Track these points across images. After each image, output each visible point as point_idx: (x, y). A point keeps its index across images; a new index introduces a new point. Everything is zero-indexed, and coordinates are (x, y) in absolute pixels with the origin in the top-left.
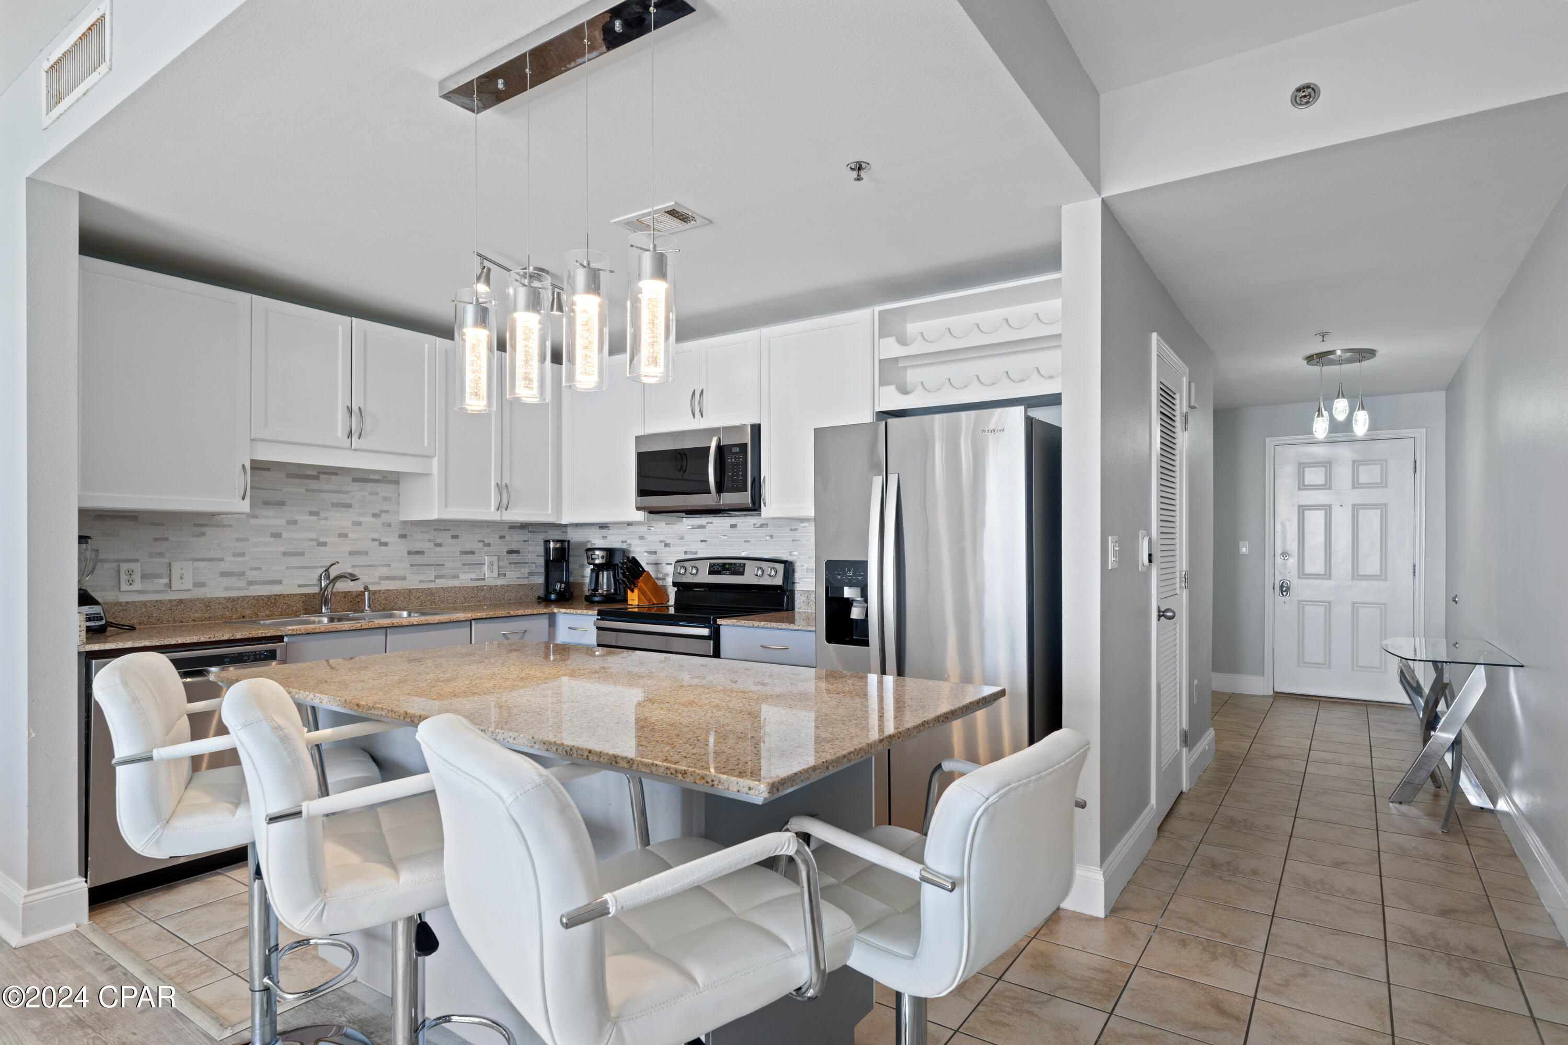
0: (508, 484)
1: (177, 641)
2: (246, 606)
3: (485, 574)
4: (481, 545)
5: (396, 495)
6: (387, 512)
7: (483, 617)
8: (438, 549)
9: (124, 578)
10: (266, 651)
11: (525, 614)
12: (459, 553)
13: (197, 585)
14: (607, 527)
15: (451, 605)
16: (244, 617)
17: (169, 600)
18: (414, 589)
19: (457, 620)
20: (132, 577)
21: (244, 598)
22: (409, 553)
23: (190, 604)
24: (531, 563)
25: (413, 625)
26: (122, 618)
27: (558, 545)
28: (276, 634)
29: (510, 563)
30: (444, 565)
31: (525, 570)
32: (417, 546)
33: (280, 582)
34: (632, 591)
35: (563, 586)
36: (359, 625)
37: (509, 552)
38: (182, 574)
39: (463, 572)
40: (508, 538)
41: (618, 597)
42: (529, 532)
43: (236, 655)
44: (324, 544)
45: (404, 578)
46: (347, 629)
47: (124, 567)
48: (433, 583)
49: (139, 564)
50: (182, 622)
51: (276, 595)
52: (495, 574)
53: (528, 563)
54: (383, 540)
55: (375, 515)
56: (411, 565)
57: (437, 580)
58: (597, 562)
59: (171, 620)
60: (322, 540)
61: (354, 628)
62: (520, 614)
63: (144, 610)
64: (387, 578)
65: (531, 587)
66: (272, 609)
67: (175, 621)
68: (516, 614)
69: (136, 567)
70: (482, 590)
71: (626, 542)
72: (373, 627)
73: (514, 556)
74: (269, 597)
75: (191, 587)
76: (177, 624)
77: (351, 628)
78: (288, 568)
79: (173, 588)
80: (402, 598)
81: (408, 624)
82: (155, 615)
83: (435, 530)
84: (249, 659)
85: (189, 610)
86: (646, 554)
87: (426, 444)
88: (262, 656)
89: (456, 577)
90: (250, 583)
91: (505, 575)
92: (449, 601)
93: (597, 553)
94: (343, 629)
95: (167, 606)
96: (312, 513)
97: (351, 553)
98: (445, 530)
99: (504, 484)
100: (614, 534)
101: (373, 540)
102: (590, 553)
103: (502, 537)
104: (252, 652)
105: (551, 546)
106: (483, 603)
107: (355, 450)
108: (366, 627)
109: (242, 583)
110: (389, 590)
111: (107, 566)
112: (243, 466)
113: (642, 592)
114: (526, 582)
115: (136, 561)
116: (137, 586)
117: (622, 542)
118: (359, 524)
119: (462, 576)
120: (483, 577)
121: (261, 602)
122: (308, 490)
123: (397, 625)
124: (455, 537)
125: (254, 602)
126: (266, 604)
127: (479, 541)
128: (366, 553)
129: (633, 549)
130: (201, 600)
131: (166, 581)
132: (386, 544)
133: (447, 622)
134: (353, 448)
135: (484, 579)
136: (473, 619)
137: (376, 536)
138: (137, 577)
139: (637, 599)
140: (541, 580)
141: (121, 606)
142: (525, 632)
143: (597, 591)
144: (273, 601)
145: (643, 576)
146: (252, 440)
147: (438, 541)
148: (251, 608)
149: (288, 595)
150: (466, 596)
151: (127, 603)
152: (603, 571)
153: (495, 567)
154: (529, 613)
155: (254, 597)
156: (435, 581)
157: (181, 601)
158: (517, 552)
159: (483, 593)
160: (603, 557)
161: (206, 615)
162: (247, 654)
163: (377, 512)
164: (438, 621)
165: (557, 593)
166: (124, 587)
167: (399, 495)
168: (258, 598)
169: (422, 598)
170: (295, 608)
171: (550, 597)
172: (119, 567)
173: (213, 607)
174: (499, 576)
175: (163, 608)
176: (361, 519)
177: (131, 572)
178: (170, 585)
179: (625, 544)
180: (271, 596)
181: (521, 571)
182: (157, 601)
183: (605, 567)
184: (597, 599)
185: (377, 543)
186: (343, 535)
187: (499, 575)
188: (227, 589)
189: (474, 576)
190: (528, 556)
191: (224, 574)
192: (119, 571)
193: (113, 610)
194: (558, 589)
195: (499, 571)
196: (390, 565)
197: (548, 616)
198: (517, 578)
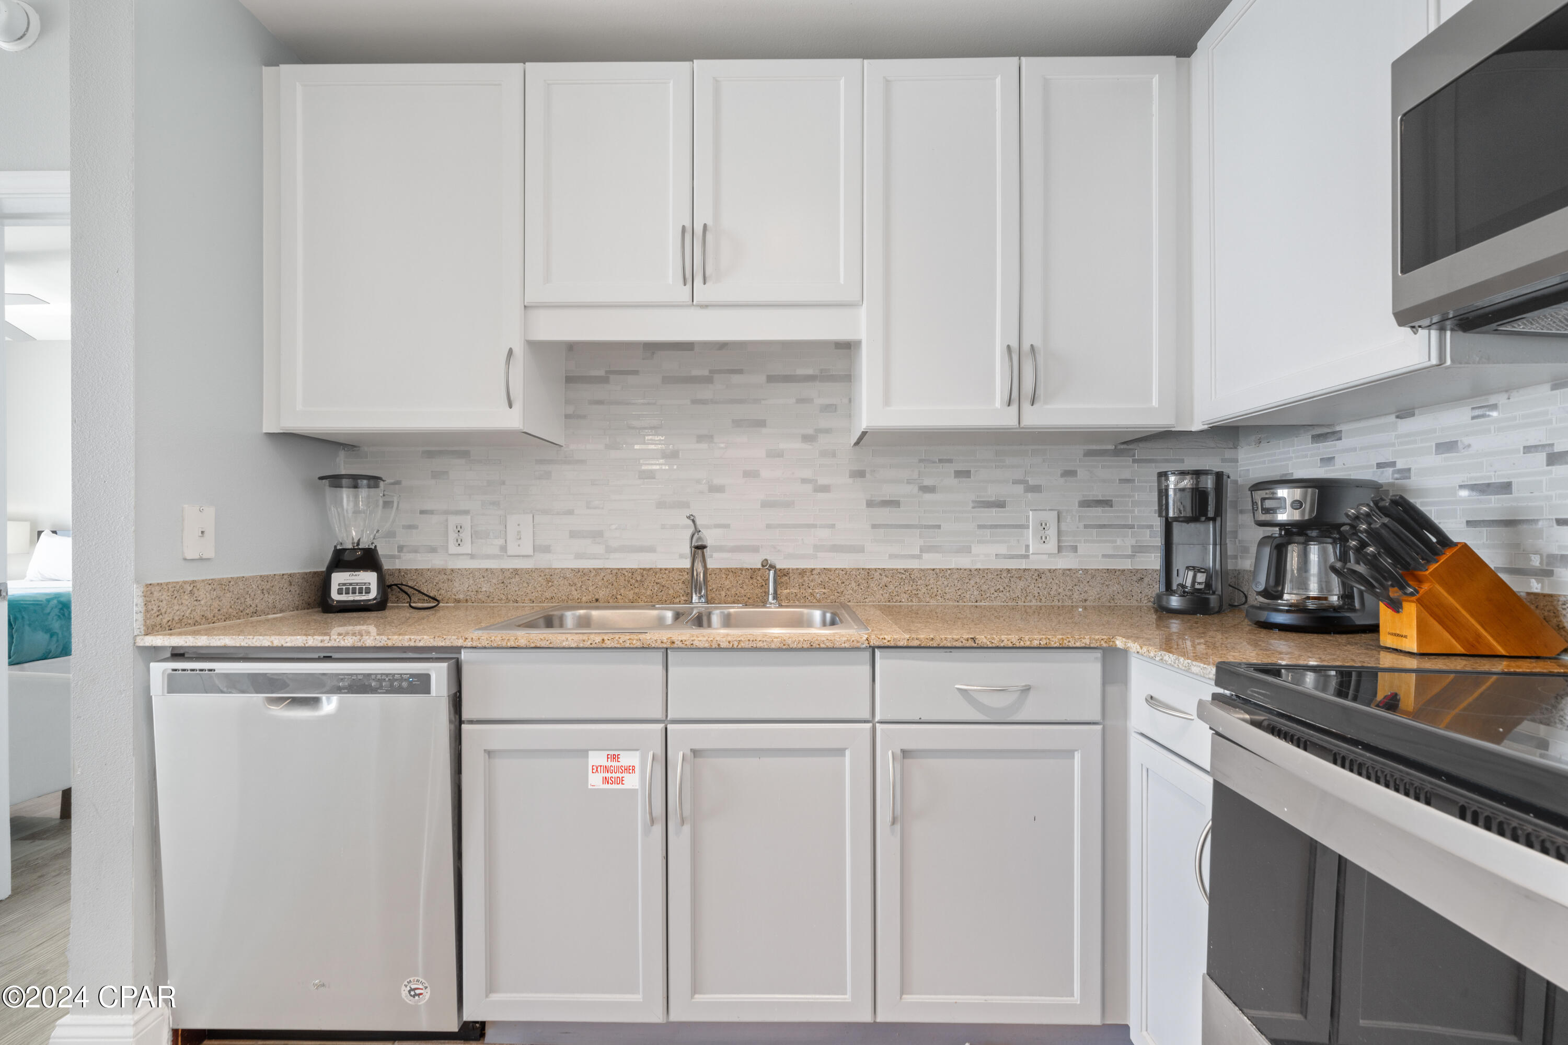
0: (1038, 344)
1: (272, 642)
2: (600, 583)
3: (1027, 547)
4: (1020, 488)
5: (846, 401)
6: (827, 431)
7: (901, 644)
8: (928, 497)
9: (452, 536)
10: (412, 675)
11: (1022, 644)
12: (971, 505)
13: (538, 549)
14: (1334, 433)
15: (951, 603)
16: (597, 600)
17: (502, 570)
18: (876, 570)
19: (830, 645)
20: (461, 535)
21: (598, 571)
22: (870, 504)
23: (527, 576)
24: (1140, 527)
25: (719, 649)
26: (446, 591)
27: (1187, 483)
28: (435, 644)
29: (1086, 526)
30: (939, 527)
31: (1126, 542)
32: (888, 491)
33: (651, 549)
34: (1396, 606)
35: (1201, 578)
36: (598, 639)
37: (1086, 504)
38: (519, 532)
39: (979, 542)
40: (1082, 474)
41: (1359, 619)
42: (1134, 461)
43: (360, 677)
44: (719, 489)
45: (861, 549)
46: (573, 645)
47: (453, 520)
48: (917, 561)
49: (469, 517)
50: (517, 602)
51: (644, 569)
52: (1052, 546)
53: (1132, 527)
54: (822, 481)
55: (807, 438)
56: (874, 526)
57: (925, 556)
58: (1282, 517)
59: (504, 598)
60: (717, 481)
61: (587, 644)
62: (1006, 643)
63: (471, 582)
64: (836, 549)
65: (1140, 576)
66: (637, 590)
67: (508, 600)
68: (996, 643)
69: (466, 521)
70: (1020, 578)
71: (1393, 464)
72: (627, 645)
73: (1098, 511)
74: (633, 572)
75: (531, 552)
76: (511, 604)
77: (581, 645)
78: (663, 527)
79: (509, 553)
80: (854, 584)
81: (707, 645)
82: (484, 589)
83: (921, 461)
84: (381, 687)
85: (525, 585)
86: (1464, 493)
87: (842, 281)
88: (405, 684)
89: (967, 550)
90: (609, 550)
91: (1075, 549)
92: (947, 596)
93: (1282, 493)
94: (565, 644)
95: (498, 577)
96: (700, 438)
97: (766, 505)
98: (941, 461)
99: (1026, 347)
100: (1354, 449)
101: (804, 481)
102: (1259, 495)
103: (1069, 474)
104: (387, 675)
105: (1172, 486)
106: (1021, 603)
107: (697, 306)
108: (613, 645)
109: (599, 549)
110: (830, 570)
111: (435, 519)
112: (510, 352)
113: (1430, 607)
114: (1127, 565)
115: (466, 512)
116: (467, 548)
117: (1380, 466)
118: (780, 454)
119: (976, 549)
120: (1023, 553)
121: (622, 579)
122: (695, 402)
123: (680, 645)
124: (963, 474)
125: (611, 578)
126: (629, 582)
127: (1015, 482)
128: (789, 505)
129: (1415, 482)
130: (540, 571)
131: (501, 542)
132: (825, 489)
133: (802, 649)
134: (694, 303)
135: (1026, 557)
136: (879, 647)
137: (807, 473)
138: (466, 535)
139: (1412, 633)
140: (1154, 562)
141: (445, 574)
142: (1027, 689)
143: (1281, 597)
144: (638, 579)
145: (1443, 559)
146: (525, 306)
147: (928, 482)
148: (607, 587)
149: (661, 569)
150: (985, 587)
151: (452, 570)
152: (1306, 544)
153: (1052, 532)
154: (1036, 643)
155: (612, 570)
156: (919, 557)
157: (516, 572)
158: (1106, 503)
159: (1021, 584)
160: (1297, 505)
161: (548, 594)
162: (379, 677)
163: (810, 431)
164: (778, 645)
165: (1184, 594)
166: (453, 549)
167: (850, 401)
168: (618, 573)
169: (892, 587)
170: (671, 592)
171: (1168, 601)
172: (447, 520)
173: (555, 582)
174: (1059, 551)
175: (494, 581)
176: (782, 446)
177: (459, 529)
178: (504, 548)
179: (1390, 470)
180: (636, 570)
181: (1116, 542)
182: (487, 569)
183: (1314, 533)
184: (1281, 618)
185: (809, 488)
186: (750, 474)
187: (1060, 549)
188: (579, 556)
189: (1002, 549)
190: (1133, 511)
191: (573, 535)
192: (447, 527)
193: (437, 580)
194: (1189, 583)
195: (1059, 541)
196: (833, 526)
197: (1099, 654)
198: (1104, 556)
